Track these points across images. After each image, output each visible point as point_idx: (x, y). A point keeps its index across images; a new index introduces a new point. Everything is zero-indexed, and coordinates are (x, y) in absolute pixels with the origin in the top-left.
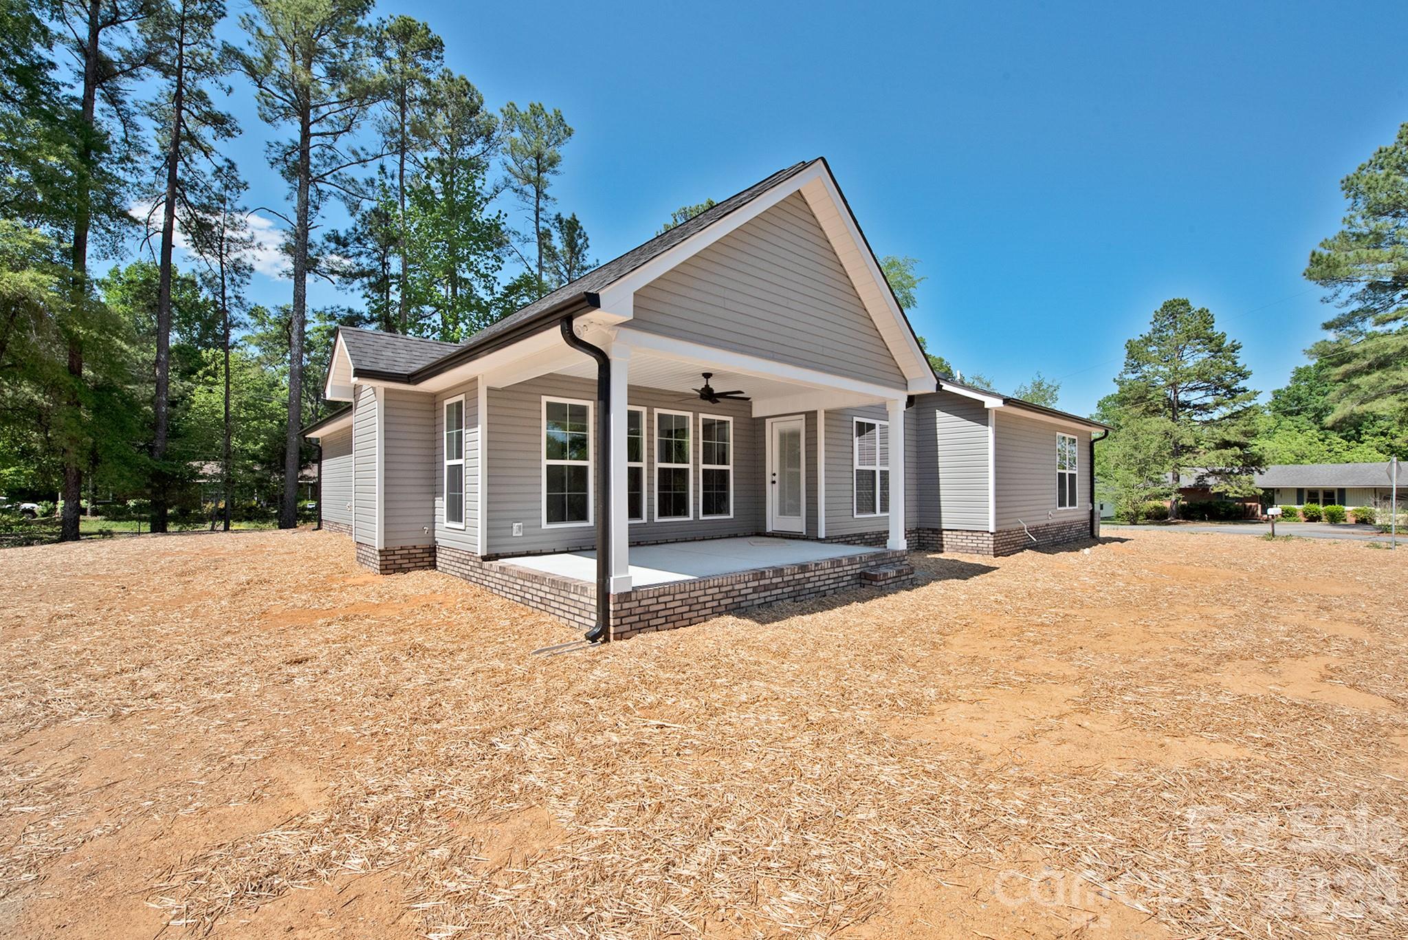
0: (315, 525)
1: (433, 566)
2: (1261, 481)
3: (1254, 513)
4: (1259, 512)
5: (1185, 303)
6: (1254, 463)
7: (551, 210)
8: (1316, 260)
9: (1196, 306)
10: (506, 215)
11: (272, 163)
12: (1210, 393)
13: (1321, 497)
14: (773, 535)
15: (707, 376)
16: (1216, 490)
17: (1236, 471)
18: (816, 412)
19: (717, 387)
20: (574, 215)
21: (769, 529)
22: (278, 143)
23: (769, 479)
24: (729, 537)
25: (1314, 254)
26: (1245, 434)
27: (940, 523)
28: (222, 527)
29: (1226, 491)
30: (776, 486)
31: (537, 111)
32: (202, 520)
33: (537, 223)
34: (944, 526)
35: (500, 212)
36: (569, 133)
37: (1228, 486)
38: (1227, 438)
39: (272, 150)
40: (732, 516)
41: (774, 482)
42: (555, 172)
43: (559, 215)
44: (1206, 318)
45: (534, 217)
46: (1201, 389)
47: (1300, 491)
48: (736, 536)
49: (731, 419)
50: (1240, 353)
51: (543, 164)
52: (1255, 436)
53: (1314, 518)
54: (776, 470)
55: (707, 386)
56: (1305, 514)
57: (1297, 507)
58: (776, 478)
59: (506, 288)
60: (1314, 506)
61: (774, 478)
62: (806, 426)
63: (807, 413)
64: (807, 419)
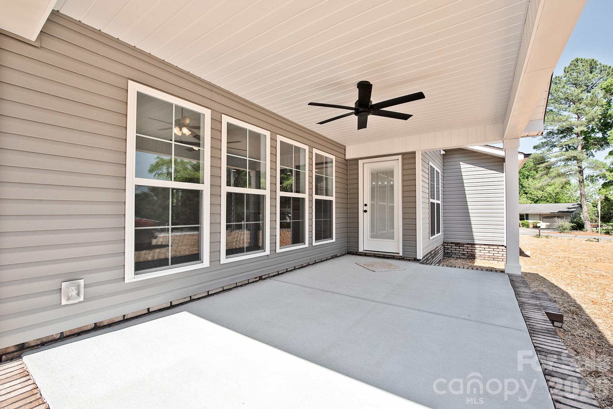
14: (365, 255)
18: (414, 153)
21: (361, 250)
23: (361, 208)
24: (333, 258)
30: (368, 215)
40: (334, 240)
41: (365, 211)
48: (336, 256)
54: (368, 201)
58: (367, 208)
61: (365, 208)
62: (403, 164)
63: (403, 154)
64: (403, 159)
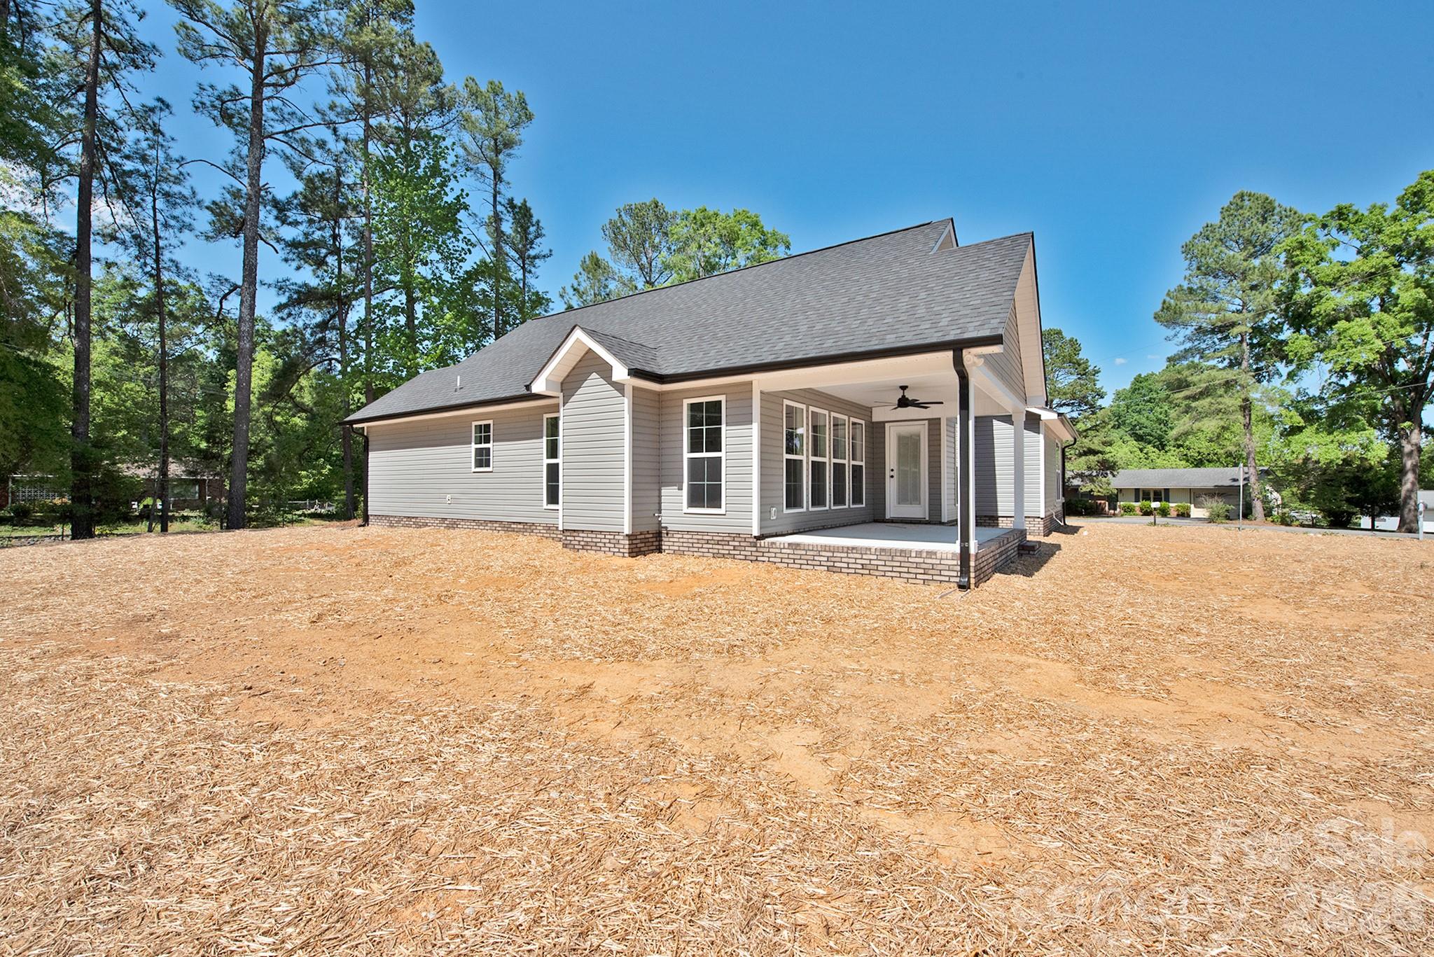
0: (360, 521)
1: (660, 550)
2: (1116, 482)
3: (1103, 509)
4: (1107, 508)
5: (1059, 333)
6: (1108, 467)
7: (506, 193)
8: (1166, 307)
9: (1067, 336)
10: (467, 195)
11: (197, 108)
12: (1075, 408)
13: (1152, 496)
14: (892, 521)
15: (904, 388)
16: (1084, 490)
17: (1094, 474)
18: (940, 419)
19: (910, 395)
20: (525, 201)
21: (888, 517)
22: (212, 87)
23: (888, 473)
25: (1164, 302)
26: (1104, 443)
27: (997, 511)
28: (158, 528)
29: (1092, 491)
30: (893, 481)
31: (496, 91)
32: (128, 519)
33: (495, 206)
34: (1000, 514)
35: (462, 190)
36: (529, 117)
37: (1093, 487)
38: (1093, 447)
39: (204, 93)
40: (864, 505)
41: (892, 477)
42: (509, 155)
43: (512, 199)
44: (1075, 345)
45: (491, 200)
46: (1068, 405)
47: (1137, 490)
48: (865, 522)
49: (863, 422)
50: (1099, 377)
51: (502, 145)
52: (1111, 445)
53: (1147, 513)
54: (894, 466)
55: (904, 396)
56: (1141, 509)
57: (1134, 504)
58: (894, 473)
59: (466, 272)
60: (1146, 503)
61: (892, 473)
62: (929, 430)
63: (929, 420)
64: (929, 424)
